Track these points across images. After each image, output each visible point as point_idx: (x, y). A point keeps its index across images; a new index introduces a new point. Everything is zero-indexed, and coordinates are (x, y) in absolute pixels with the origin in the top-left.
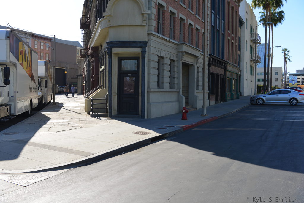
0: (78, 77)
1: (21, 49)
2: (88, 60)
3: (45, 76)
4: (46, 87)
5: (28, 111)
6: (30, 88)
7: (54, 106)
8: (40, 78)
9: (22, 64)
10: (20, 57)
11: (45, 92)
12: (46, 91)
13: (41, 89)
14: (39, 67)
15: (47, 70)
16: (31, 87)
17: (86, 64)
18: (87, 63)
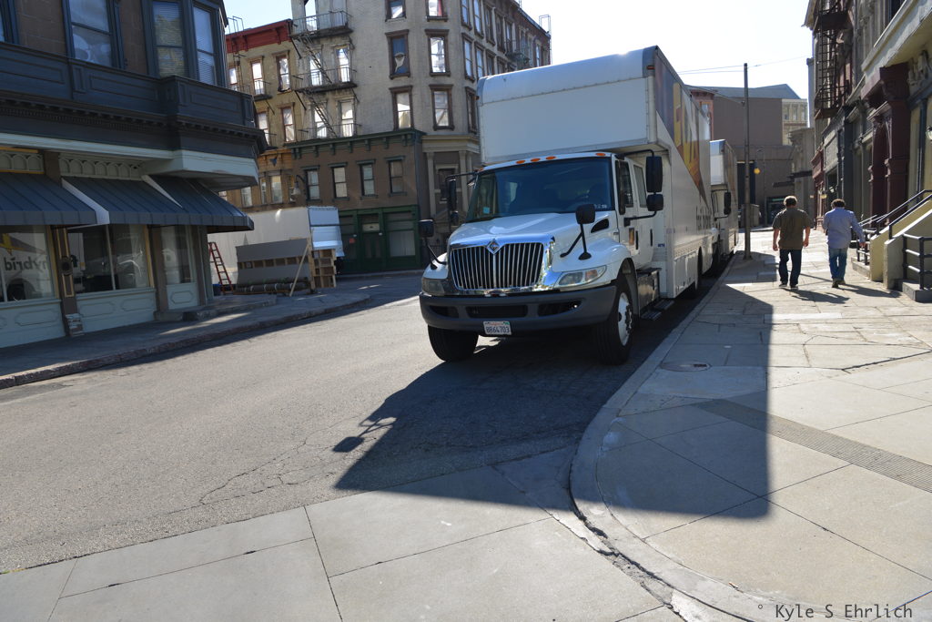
0: (796, 180)
1: (677, 106)
2: (846, 122)
3: (723, 182)
4: (727, 211)
5: (694, 283)
6: (698, 218)
7: (749, 262)
8: (714, 189)
9: (680, 149)
10: (677, 126)
11: (722, 226)
12: (726, 223)
13: (716, 219)
14: (712, 158)
15: (727, 165)
16: (699, 213)
17: (833, 134)
18: (839, 132)
